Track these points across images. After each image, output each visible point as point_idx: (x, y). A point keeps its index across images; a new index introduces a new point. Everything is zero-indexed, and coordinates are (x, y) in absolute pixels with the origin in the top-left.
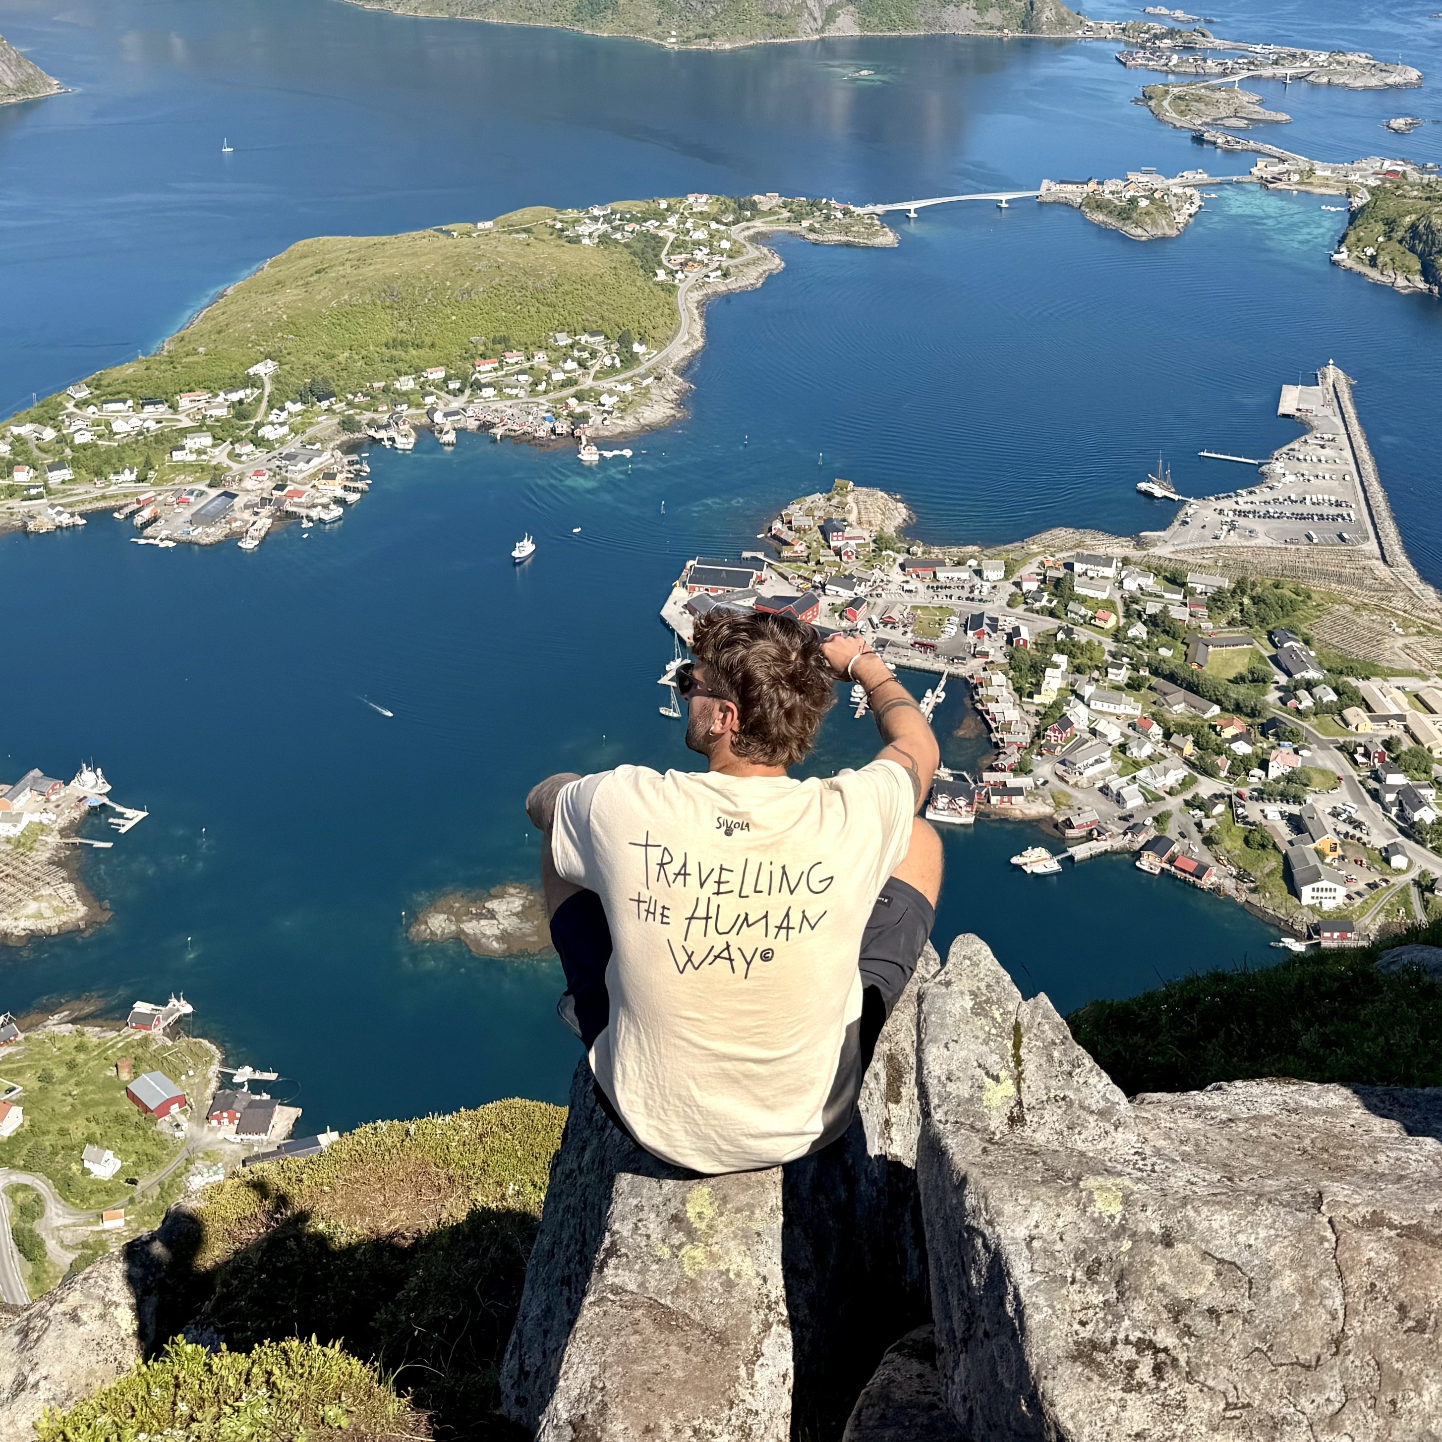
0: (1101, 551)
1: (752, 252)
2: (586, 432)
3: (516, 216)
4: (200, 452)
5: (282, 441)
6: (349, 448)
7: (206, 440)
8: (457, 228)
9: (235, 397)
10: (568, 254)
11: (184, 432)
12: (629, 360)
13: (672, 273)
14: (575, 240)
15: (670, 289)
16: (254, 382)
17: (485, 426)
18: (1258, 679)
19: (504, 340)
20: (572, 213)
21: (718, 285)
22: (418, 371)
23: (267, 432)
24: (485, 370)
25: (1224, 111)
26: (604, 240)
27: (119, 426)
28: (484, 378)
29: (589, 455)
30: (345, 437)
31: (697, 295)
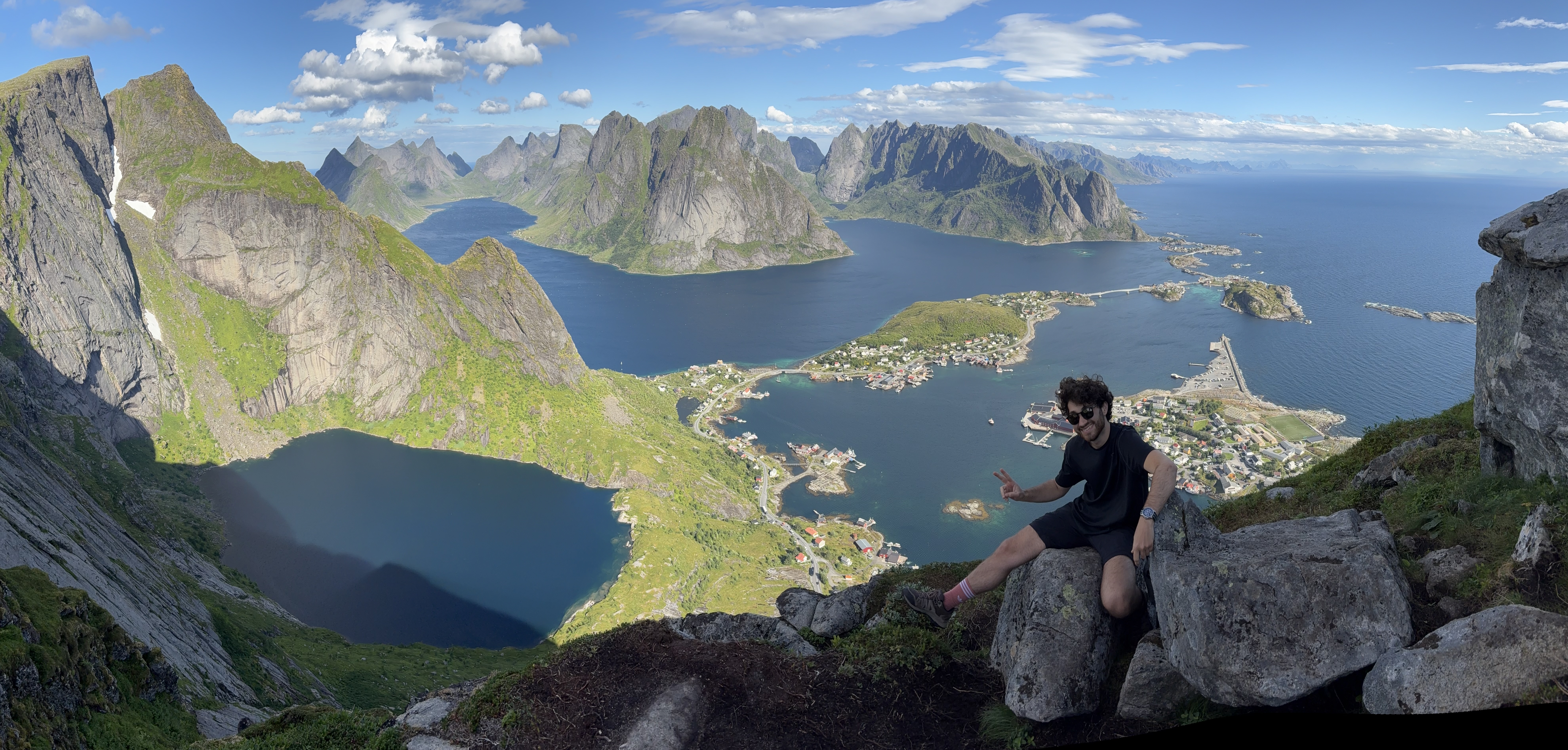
0: (1161, 395)
1: (1050, 309)
2: (998, 363)
3: (978, 297)
4: (885, 363)
5: (908, 361)
6: (927, 365)
7: (887, 360)
8: (960, 300)
9: (895, 348)
10: (993, 309)
11: (881, 357)
12: (1012, 342)
13: (1025, 315)
14: (996, 305)
15: (1025, 320)
16: (901, 344)
17: (968, 360)
18: (1208, 429)
19: (974, 335)
20: (994, 297)
21: (1039, 319)
22: (949, 344)
23: (904, 359)
24: (968, 344)
25: (1190, 263)
26: (1004, 304)
27: (863, 354)
28: (968, 346)
29: (1000, 371)
30: (926, 362)
31: (1033, 322)
